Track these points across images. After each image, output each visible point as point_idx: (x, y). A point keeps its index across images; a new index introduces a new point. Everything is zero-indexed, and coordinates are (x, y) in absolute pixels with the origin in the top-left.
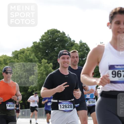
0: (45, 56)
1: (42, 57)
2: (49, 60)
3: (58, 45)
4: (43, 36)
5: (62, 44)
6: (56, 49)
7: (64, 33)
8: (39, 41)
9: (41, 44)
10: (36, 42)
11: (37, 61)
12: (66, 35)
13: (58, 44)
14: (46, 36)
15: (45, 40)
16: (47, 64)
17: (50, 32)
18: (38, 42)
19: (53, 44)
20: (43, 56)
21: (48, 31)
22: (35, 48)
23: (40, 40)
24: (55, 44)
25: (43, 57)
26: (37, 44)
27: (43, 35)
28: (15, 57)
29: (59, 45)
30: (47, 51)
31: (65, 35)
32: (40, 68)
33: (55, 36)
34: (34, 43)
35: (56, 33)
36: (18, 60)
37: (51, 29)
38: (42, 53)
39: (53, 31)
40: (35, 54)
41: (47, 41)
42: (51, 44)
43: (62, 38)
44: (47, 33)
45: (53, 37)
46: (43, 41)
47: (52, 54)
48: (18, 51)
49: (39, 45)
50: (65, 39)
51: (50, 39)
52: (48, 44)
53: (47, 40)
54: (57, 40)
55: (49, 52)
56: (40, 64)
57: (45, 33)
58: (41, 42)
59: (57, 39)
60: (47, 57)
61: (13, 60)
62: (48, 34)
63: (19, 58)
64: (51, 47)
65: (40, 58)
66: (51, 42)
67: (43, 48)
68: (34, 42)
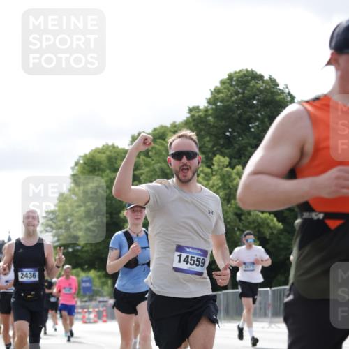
0: (223, 146)
1: (215, 149)
2: (235, 158)
3: (259, 115)
4: (217, 91)
5: (269, 114)
6: (253, 127)
7: (273, 82)
8: (206, 105)
9: (210, 112)
10: (198, 107)
12: (281, 87)
13: (257, 112)
14: (224, 91)
15: (221, 102)
16: (228, 169)
17: (235, 79)
18: (202, 107)
19: (245, 113)
20: (219, 147)
21: (230, 77)
23: (209, 102)
24: (249, 114)
25: (218, 150)
26: (200, 114)
27: (216, 87)
29: (261, 114)
30: (228, 134)
31: (277, 85)
32: (208, 180)
33: (249, 91)
34: (191, 110)
35: (253, 81)
36: (149, 160)
37: (238, 70)
38: (213, 138)
39: (245, 75)
41: (229, 105)
42: (239, 112)
43: (269, 94)
44: (228, 81)
45: (244, 93)
46: (215, 104)
47: (242, 140)
49: (206, 116)
50: (278, 98)
51: (236, 100)
52: (230, 114)
53: (227, 101)
54: (255, 102)
55: (235, 134)
56: (208, 170)
57: (222, 82)
58: (212, 109)
59: (257, 98)
60: (227, 149)
62: (231, 85)
63: (150, 153)
64: (238, 121)
65: (209, 152)
66: (238, 108)
67: (216, 124)
68: (191, 107)
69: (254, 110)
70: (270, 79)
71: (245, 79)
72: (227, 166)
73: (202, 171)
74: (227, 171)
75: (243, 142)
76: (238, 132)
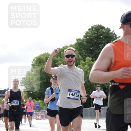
0: (89, 53)
1: (86, 54)
2: (94, 58)
3: (103, 42)
4: (87, 33)
5: (107, 41)
6: (101, 46)
7: (109, 29)
8: (83, 38)
9: (85, 41)
11: (81, 59)
12: (111, 31)
13: (103, 40)
14: (90, 33)
15: (89, 37)
16: (91, 62)
17: (94, 28)
18: (81, 39)
19: (98, 41)
20: (88, 54)
21: (92, 28)
22: (78, 46)
23: (84, 37)
24: (99, 41)
25: (87, 55)
26: (81, 41)
27: (87, 31)
28: (58, 55)
29: (104, 42)
30: (91, 49)
31: (110, 30)
32: (84, 66)
33: (99, 33)
34: (77, 40)
35: (101, 29)
36: (61, 58)
37: (95, 25)
38: (86, 50)
39: (98, 27)
40: (79, 52)
41: (92, 38)
42: (96, 41)
43: (107, 34)
44: (92, 29)
45: (97, 33)
46: (87, 38)
47: (97, 51)
48: (61, 49)
49: (83, 42)
50: (110, 35)
51: (95, 36)
52: (92, 41)
53: (91, 36)
54: (102, 37)
55: (94, 49)
56: (84, 62)
57: (89, 30)
58: (85, 39)
59: (102, 35)
60: (91, 54)
61: (55, 58)
62: (93, 30)
63: (62, 56)
64: (95, 44)
65: (84, 56)
66: (95, 39)
67: (87, 45)
68: (77, 39)
69: (101, 40)
70: (107, 28)
71: (98, 28)
72: (91, 61)
73: (81, 63)
74: (91, 63)
75: (97, 52)
76: (95, 48)
